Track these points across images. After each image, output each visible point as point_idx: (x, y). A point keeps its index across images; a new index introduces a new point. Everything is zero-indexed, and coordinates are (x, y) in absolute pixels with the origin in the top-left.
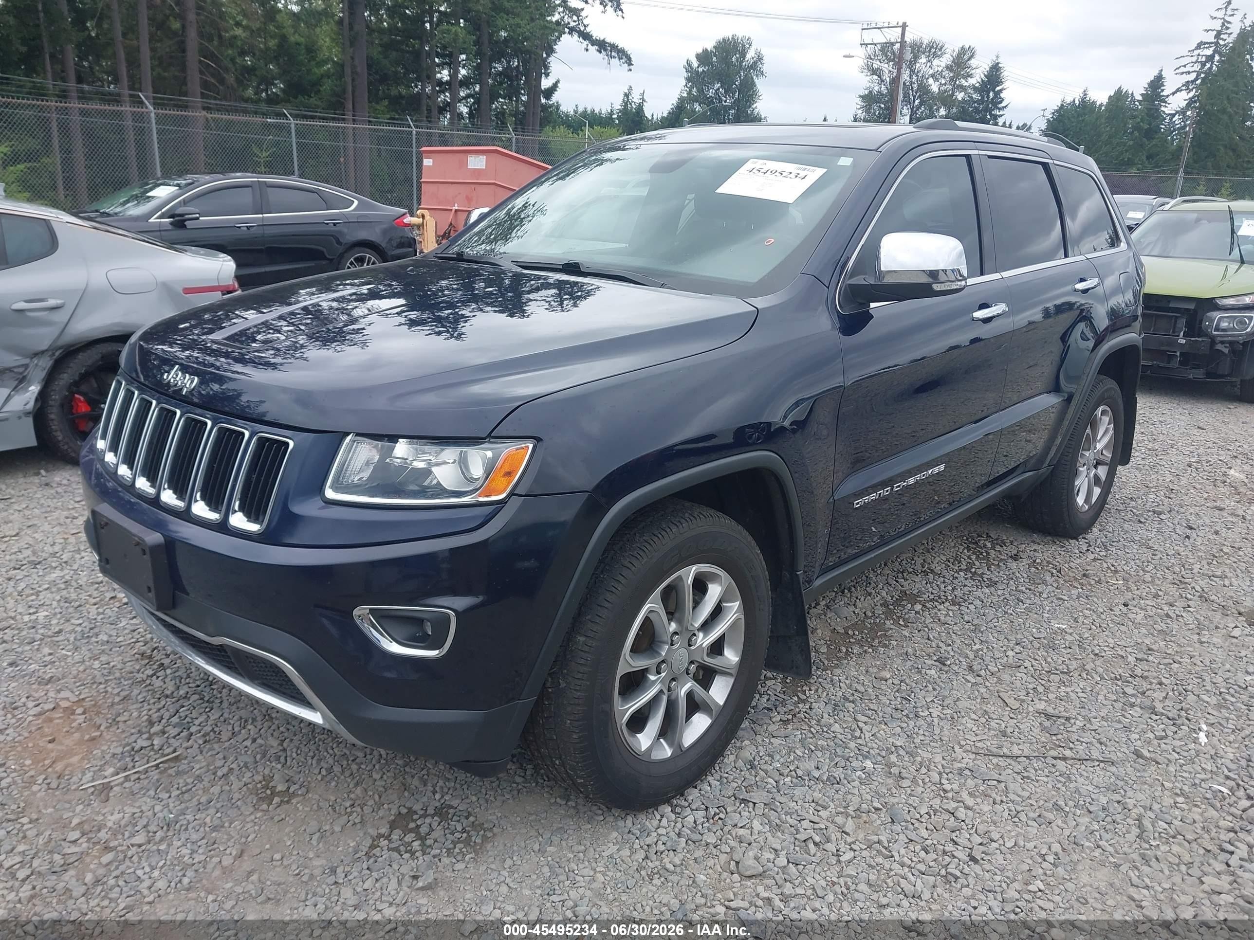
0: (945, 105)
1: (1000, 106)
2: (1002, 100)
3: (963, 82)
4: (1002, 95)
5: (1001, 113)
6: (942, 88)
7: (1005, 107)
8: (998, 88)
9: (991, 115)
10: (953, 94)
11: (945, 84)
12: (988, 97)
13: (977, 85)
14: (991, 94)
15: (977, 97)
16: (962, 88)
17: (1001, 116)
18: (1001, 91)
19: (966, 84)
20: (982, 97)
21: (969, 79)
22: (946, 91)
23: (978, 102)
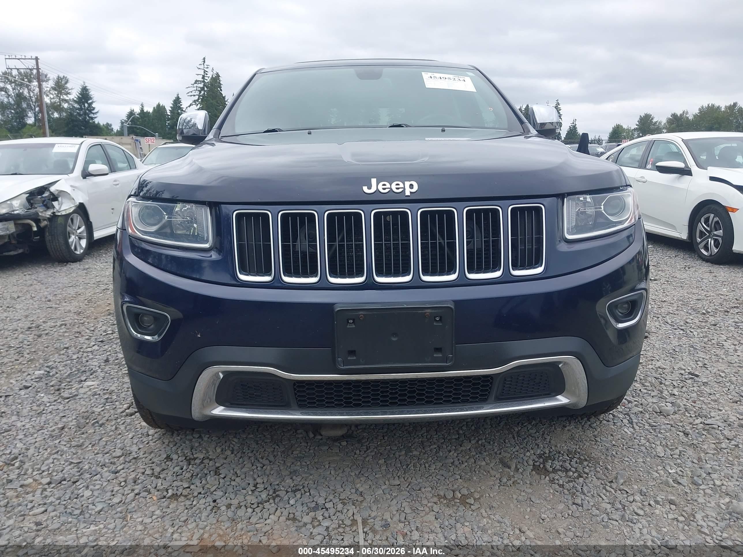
0: (57, 111)
1: (93, 112)
2: (94, 109)
3: (65, 97)
4: (93, 105)
5: (95, 116)
6: (52, 101)
7: (97, 112)
8: (90, 101)
9: (89, 117)
10: (60, 105)
11: (54, 98)
12: (84, 106)
13: (75, 99)
14: (86, 105)
15: (76, 106)
16: (66, 101)
17: (96, 118)
18: (92, 103)
19: (67, 98)
20: (81, 106)
21: (68, 95)
22: (55, 103)
23: (78, 109)
